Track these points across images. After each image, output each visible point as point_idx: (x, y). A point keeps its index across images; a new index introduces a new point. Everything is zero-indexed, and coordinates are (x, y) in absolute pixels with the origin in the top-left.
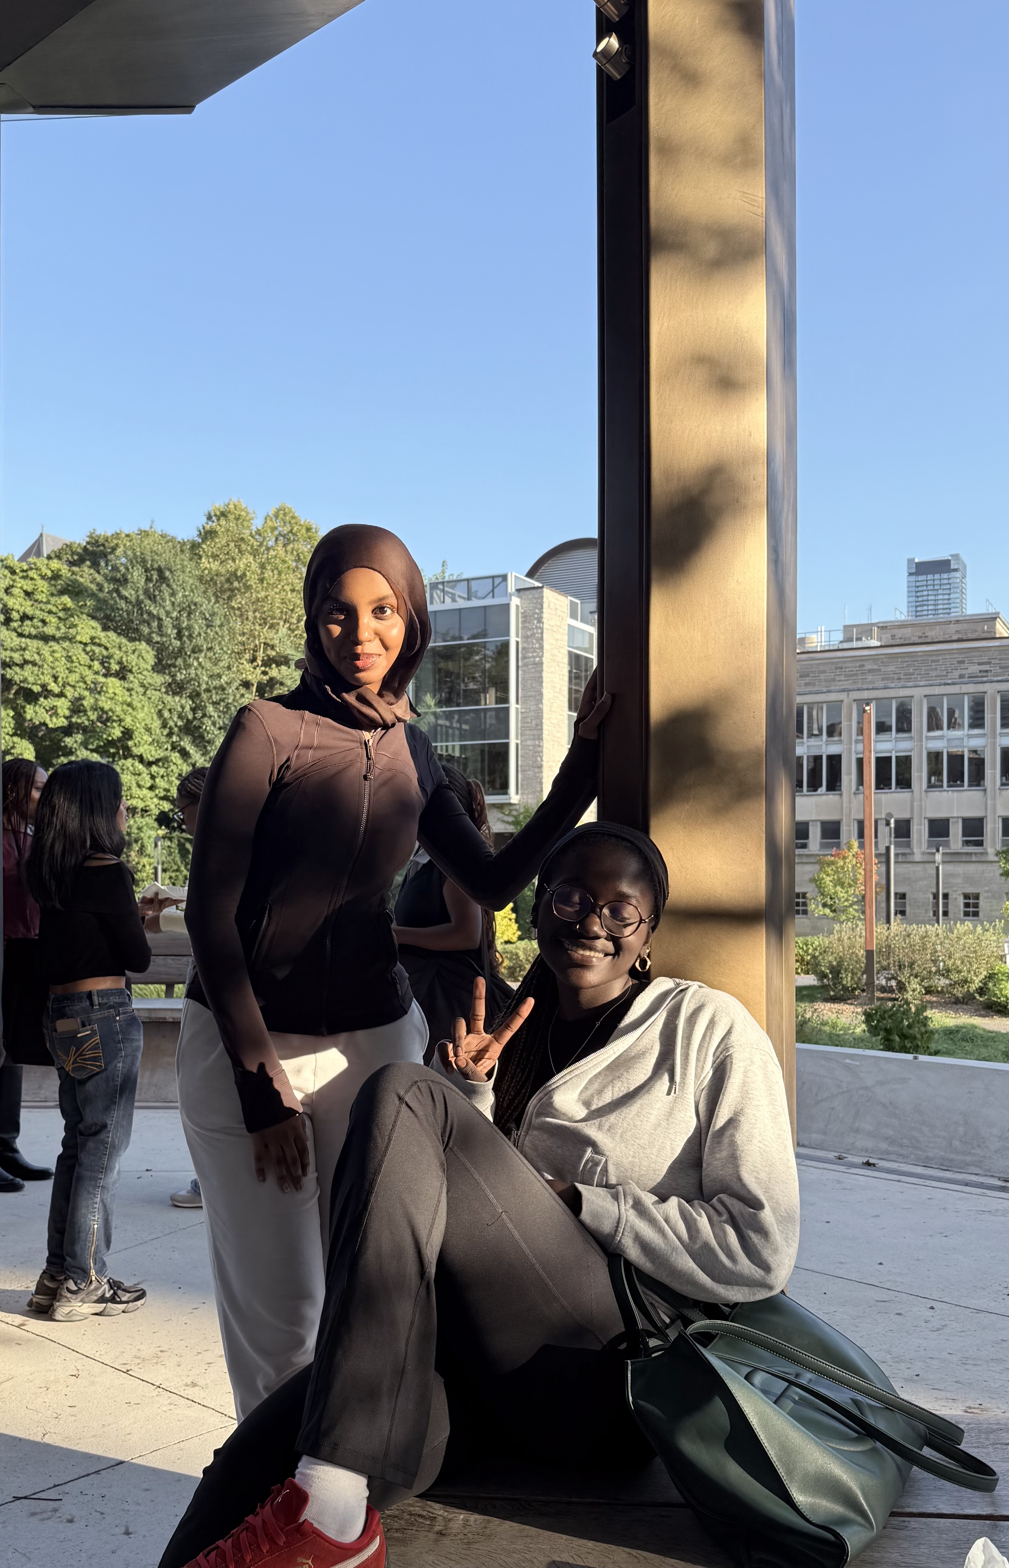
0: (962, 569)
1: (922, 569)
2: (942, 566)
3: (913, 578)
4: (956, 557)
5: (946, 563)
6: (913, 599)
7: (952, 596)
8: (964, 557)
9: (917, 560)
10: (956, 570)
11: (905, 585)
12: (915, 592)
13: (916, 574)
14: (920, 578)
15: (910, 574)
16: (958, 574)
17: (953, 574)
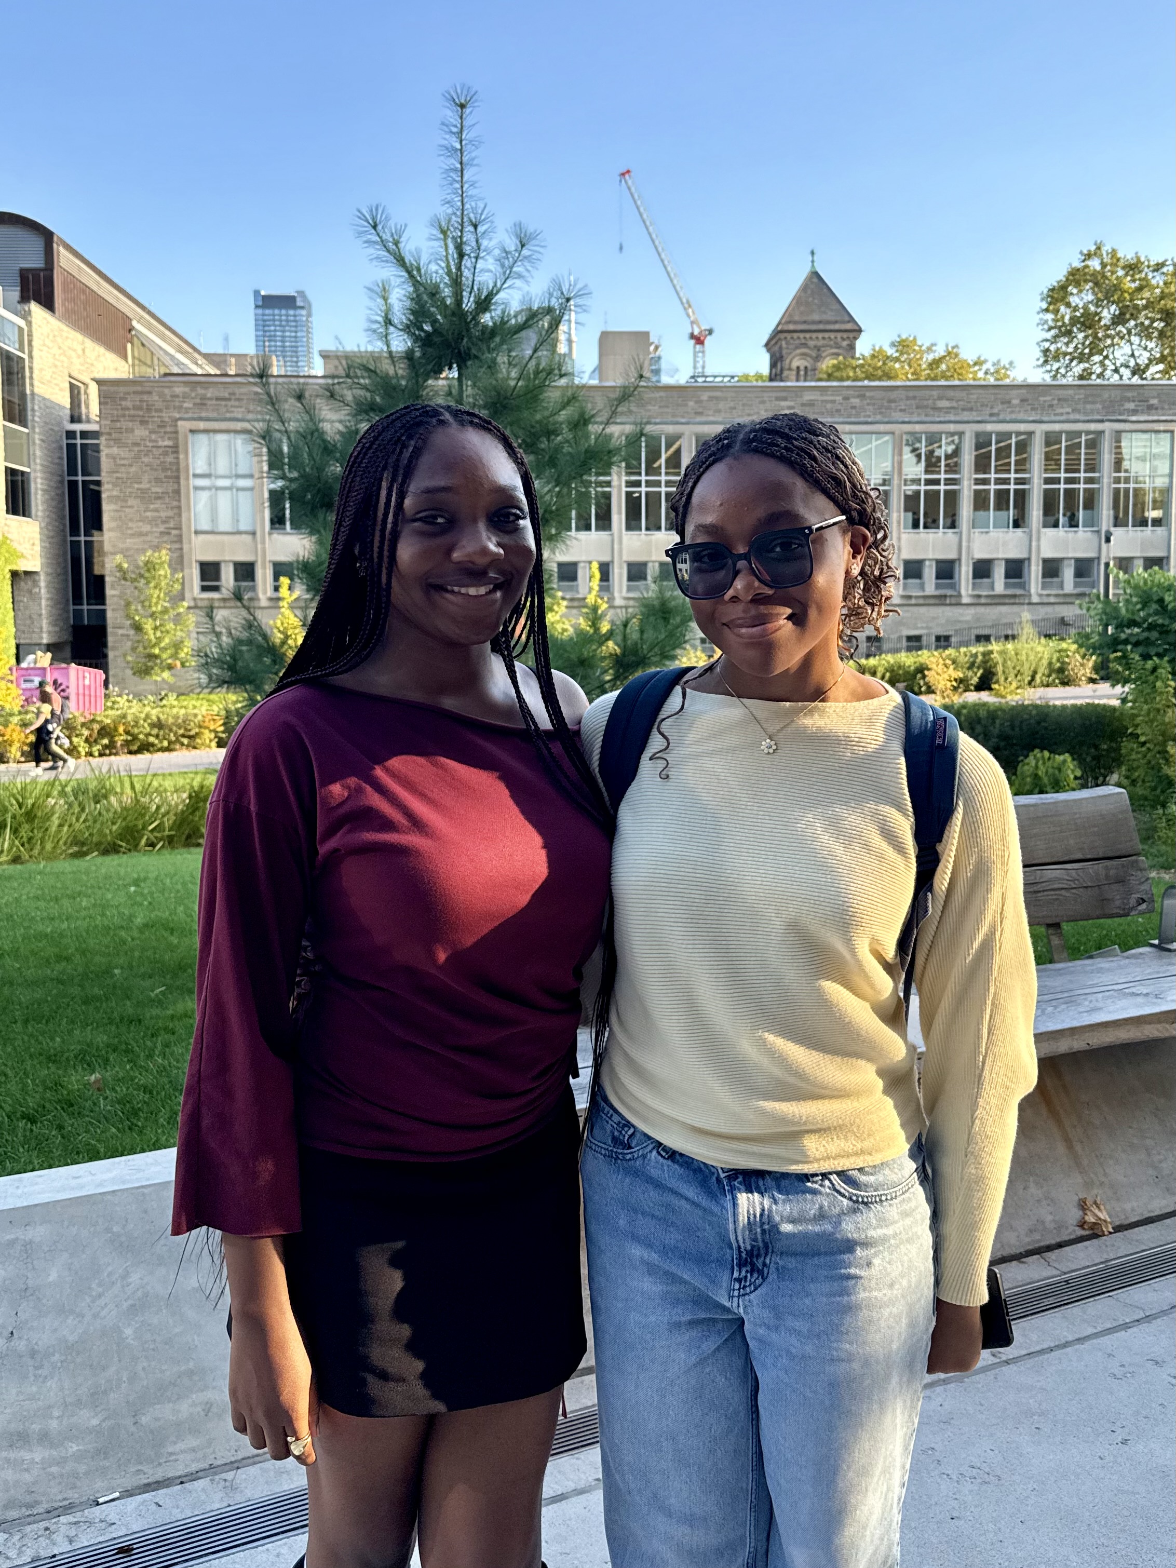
0: (307, 306)
1: (268, 302)
2: (287, 302)
3: (260, 311)
4: (302, 293)
5: (293, 299)
6: (261, 333)
7: (299, 334)
8: (310, 296)
9: (263, 293)
10: (302, 308)
11: (252, 318)
12: (262, 326)
13: (263, 306)
14: (267, 312)
15: (257, 307)
16: (304, 312)
17: (299, 312)
